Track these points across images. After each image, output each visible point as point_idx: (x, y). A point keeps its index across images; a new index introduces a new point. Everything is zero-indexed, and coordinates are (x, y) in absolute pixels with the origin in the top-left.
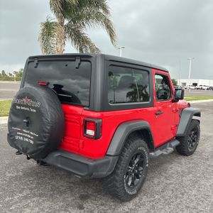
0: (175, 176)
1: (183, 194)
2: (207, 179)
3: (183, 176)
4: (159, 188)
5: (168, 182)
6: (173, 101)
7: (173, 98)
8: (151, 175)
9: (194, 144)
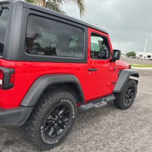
0: (105, 127)
1: (104, 146)
2: (133, 132)
3: (112, 128)
4: (85, 138)
5: (96, 132)
6: (111, 61)
7: (111, 58)
8: (84, 124)
9: (130, 100)
